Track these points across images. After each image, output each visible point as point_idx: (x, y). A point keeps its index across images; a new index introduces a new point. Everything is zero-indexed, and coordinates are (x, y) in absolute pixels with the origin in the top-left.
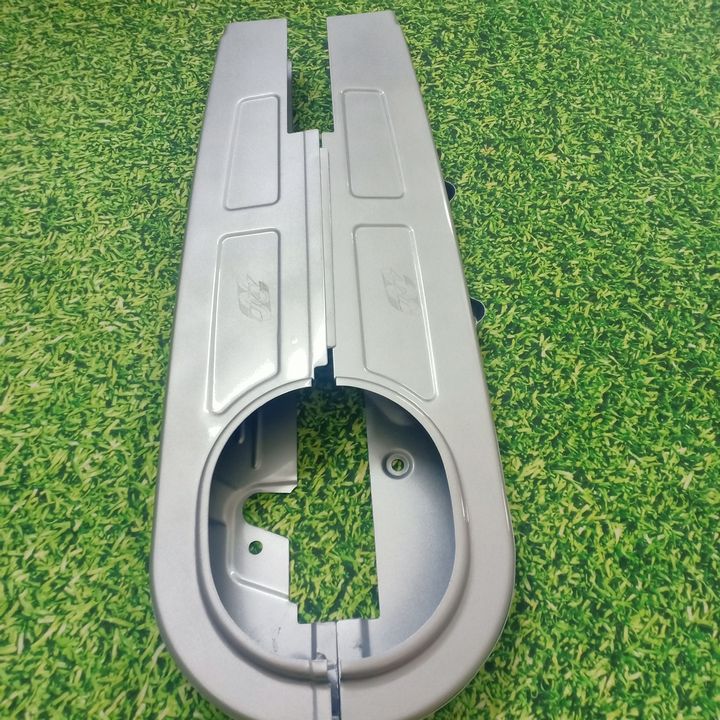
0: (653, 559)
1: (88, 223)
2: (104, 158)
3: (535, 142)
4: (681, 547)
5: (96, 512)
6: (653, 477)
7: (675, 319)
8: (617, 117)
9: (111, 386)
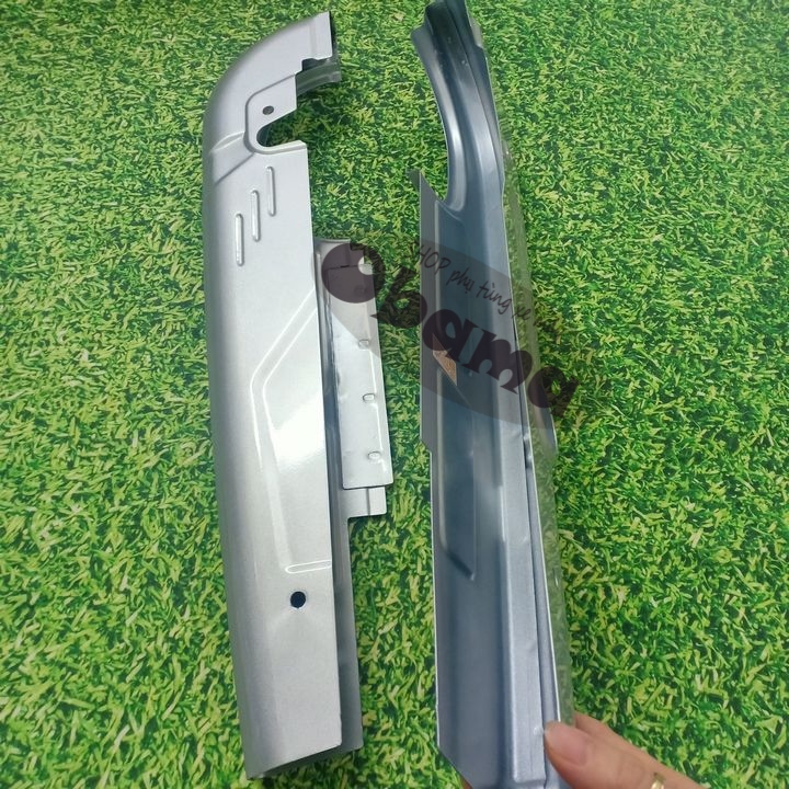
0: (659, 624)
1: (52, 270)
2: (69, 200)
3: (535, 181)
4: (689, 611)
5: (56, 584)
6: (659, 535)
7: (683, 365)
8: (623, 151)
9: (73, 447)
